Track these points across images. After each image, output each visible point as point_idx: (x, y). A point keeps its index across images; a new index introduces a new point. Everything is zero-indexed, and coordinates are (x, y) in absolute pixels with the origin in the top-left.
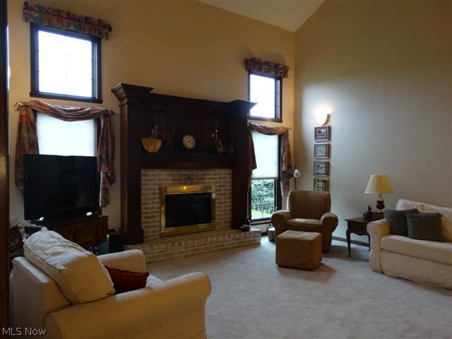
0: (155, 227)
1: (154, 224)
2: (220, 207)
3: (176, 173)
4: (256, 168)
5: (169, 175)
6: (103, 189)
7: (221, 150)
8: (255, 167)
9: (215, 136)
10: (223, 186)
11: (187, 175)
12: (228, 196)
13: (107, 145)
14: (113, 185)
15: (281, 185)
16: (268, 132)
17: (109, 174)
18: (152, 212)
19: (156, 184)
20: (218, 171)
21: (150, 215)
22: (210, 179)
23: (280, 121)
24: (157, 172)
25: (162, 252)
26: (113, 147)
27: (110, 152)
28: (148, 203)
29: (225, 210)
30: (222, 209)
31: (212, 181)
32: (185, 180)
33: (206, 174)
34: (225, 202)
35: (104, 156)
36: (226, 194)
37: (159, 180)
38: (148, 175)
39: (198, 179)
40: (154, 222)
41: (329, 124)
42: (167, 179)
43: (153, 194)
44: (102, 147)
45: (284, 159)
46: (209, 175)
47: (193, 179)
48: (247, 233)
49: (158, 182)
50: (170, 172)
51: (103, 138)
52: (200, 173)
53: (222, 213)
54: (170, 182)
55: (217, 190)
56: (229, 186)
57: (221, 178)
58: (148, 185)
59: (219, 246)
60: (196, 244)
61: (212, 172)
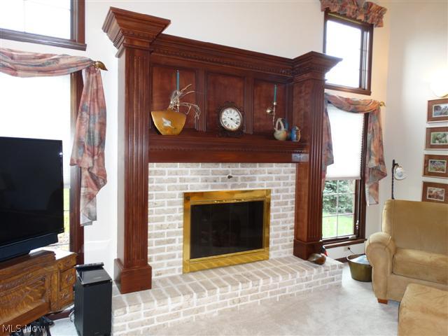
0: (174, 257)
1: (172, 252)
2: (278, 223)
3: (210, 168)
4: (332, 162)
5: (198, 173)
7: (280, 134)
9: (271, 112)
10: (283, 191)
11: (227, 173)
12: (289, 205)
13: (92, 122)
15: (367, 189)
16: (352, 107)
17: (94, 171)
18: (169, 234)
19: (176, 188)
21: (166, 238)
22: (263, 179)
23: (368, 93)
25: (181, 307)
28: (162, 219)
29: (284, 228)
30: (281, 225)
31: (266, 182)
32: (223, 180)
33: (256, 172)
34: (285, 216)
35: (86, 139)
36: (286, 203)
37: (182, 180)
38: (162, 173)
39: (244, 179)
40: (170, 249)
42: (194, 180)
43: (170, 204)
44: (82, 125)
45: (372, 149)
46: (262, 172)
47: (236, 180)
49: (179, 184)
50: (199, 167)
51: (84, 109)
52: (247, 170)
53: (281, 232)
54: (200, 183)
55: (273, 198)
56: (291, 191)
57: (279, 179)
58: (162, 189)
59: (278, 292)
60: (239, 292)
61: (266, 169)
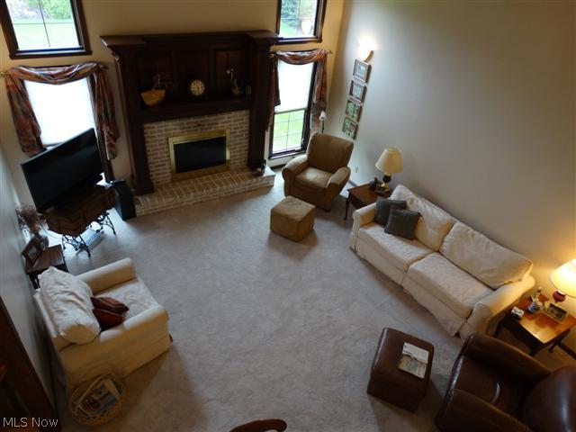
1: (164, 171)
2: (236, 148)
3: (185, 121)
4: (279, 104)
5: (177, 125)
6: (108, 145)
7: (236, 91)
8: (278, 102)
10: (239, 128)
11: (197, 122)
12: (244, 136)
13: (105, 103)
14: (118, 140)
17: (112, 133)
18: (162, 161)
19: (163, 135)
20: (233, 114)
21: (160, 163)
22: (223, 123)
23: (320, 41)
24: (163, 123)
26: (112, 105)
27: (109, 111)
28: (156, 154)
29: (241, 151)
30: (238, 149)
31: (225, 125)
32: (195, 127)
33: (218, 119)
34: (241, 144)
35: (103, 115)
36: (242, 135)
37: (166, 130)
38: (154, 128)
39: (210, 124)
40: (164, 169)
41: (371, 63)
42: (174, 129)
43: (160, 144)
44: (99, 105)
45: (316, 90)
46: (221, 118)
47: (204, 125)
48: (260, 179)
49: (164, 133)
50: (178, 121)
51: (99, 96)
52: (212, 119)
53: (238, 154)
54: (179, 131)
55: (231, 133)
56: (246, 127)
57: (236, 121)
58: (154, 137)
61: (226, 116)
